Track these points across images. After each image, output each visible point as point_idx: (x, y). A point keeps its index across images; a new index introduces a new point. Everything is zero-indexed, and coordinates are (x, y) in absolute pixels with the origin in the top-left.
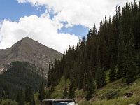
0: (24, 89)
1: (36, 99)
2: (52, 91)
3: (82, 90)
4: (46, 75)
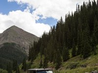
0: (12, 62)
1: (20, 69)
2: (32, 64)
3: (52, 63)
4: (27, 52)
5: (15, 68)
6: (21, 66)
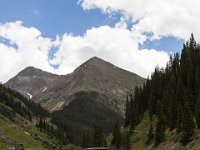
1: (109, 143)
2: (131, 133)
3: (174, 131)
4: (122, 109)
6: (110, 138)
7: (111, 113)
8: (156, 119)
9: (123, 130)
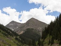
1: (37, 44)
2: (44, 41)
3: (57, 40)
4: (41, 34)
5: (34, 44)
6: (37, 43)
7: (37, 35)
8: (51, 37)
9: (41, 40)
